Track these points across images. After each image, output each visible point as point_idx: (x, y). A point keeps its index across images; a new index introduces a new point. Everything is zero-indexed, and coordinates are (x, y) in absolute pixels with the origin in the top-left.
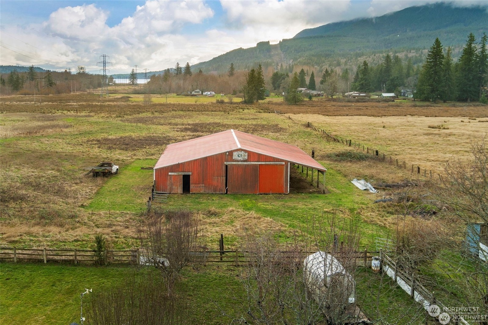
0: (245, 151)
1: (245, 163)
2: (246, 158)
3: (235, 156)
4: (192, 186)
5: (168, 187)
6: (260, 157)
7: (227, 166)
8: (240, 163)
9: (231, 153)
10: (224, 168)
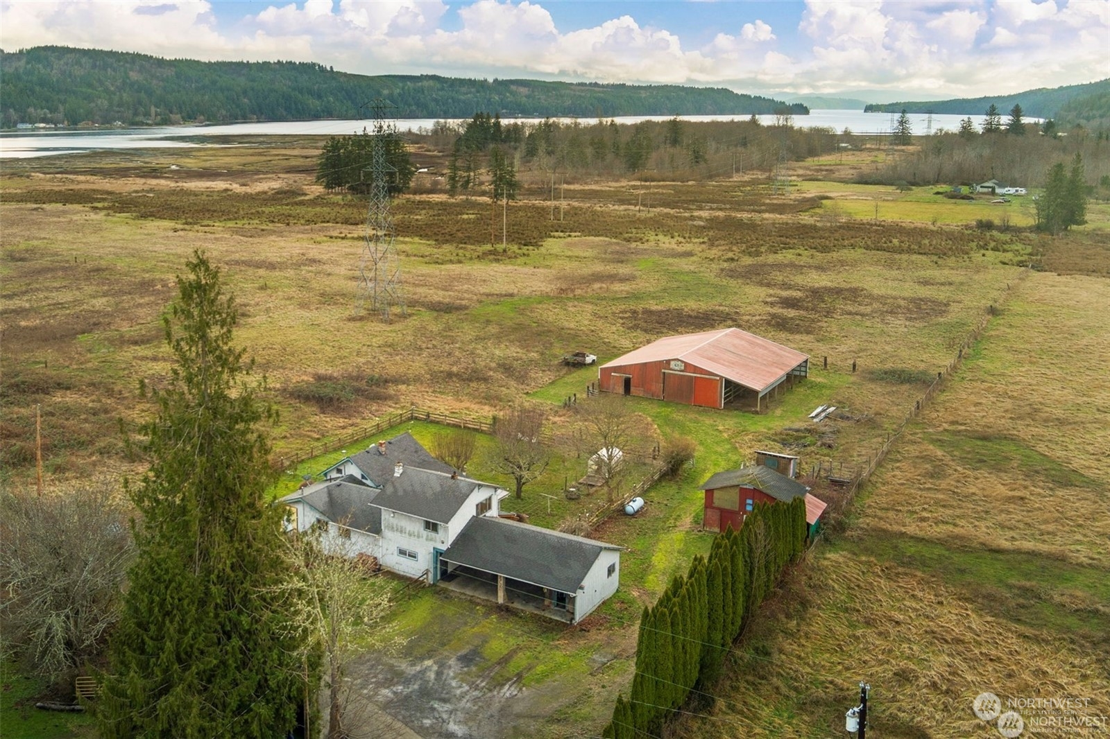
0: (682, 361)
1: (682, 373)
2: (683, 368)
3: (672, 364)
4: (632, 389)
5: (611, 387)
6: (696, 369)
7: (664, 373)
8: (677, 372)
9: (668, 362)
10: (662, 376)
